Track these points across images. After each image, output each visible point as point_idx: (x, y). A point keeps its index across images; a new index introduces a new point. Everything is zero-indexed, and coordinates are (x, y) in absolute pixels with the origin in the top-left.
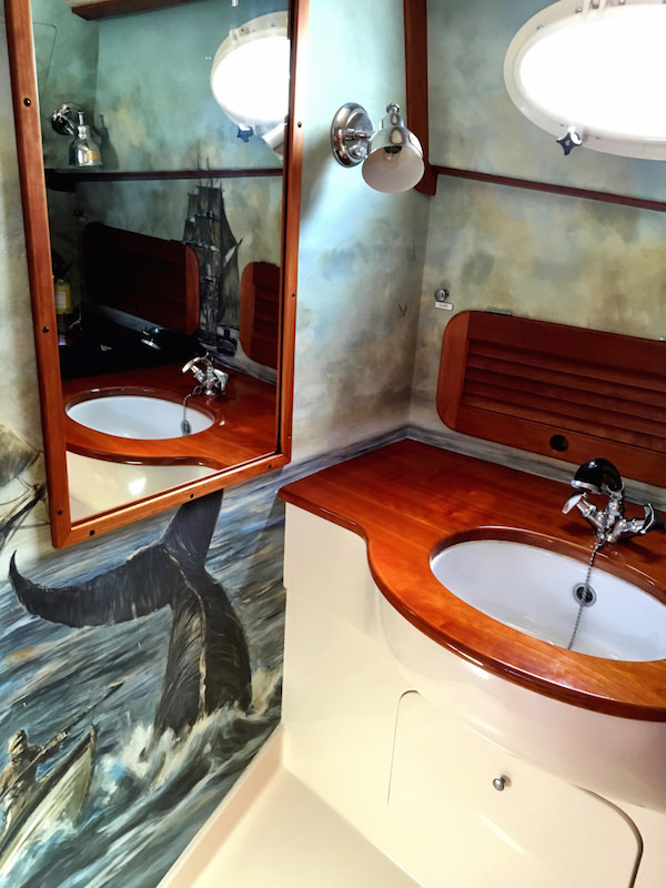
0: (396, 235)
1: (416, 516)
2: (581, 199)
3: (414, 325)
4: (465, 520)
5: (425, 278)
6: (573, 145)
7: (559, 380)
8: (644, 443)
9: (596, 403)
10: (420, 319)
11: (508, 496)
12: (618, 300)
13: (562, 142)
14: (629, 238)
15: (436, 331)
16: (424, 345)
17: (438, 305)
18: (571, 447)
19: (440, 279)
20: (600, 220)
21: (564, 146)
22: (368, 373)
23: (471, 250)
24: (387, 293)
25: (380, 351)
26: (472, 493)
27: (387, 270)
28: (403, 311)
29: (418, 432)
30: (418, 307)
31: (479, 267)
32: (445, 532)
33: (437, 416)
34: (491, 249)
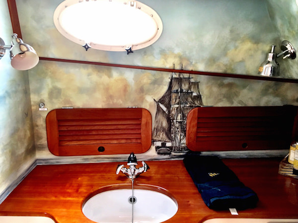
0: (19, 85)
1: (66, 198)
2: (90, 65)
3: (32, 119)
4: (85, 191)
5: (32, 100)
6: (88, 47)
7: (96, 128)
8: (129, 141)
9: (111, 132)
10: (33, 116)
11: (92, 174)
12: (111, 97)
13: (85, 47)
14: (110, 76)
15: (42, 119)
16: (37, 126)
17: (40, 109)
18: (106, 149)
19: (39, 99)
20: (99, 71)
21: (85, 48)
22: (19, 144)
23: (50, 86)
24: (20, 109)
25: (22, 134)
26: (79, 179)
27: (19, 100)
28: (27, 115)
29: (42, 161)
30: (31, 111)
31: (55, 93)
32: (81, 199)
33: (49, 152)
34: (59, 85)
